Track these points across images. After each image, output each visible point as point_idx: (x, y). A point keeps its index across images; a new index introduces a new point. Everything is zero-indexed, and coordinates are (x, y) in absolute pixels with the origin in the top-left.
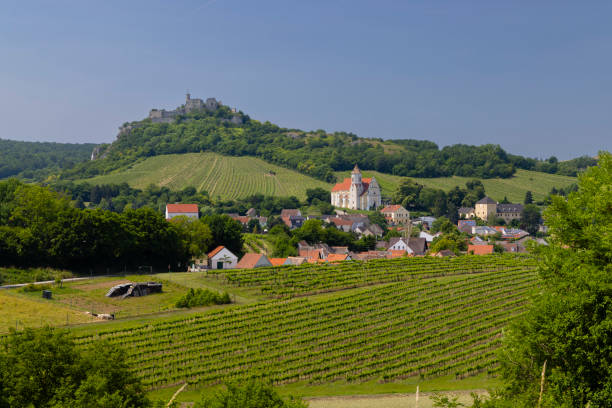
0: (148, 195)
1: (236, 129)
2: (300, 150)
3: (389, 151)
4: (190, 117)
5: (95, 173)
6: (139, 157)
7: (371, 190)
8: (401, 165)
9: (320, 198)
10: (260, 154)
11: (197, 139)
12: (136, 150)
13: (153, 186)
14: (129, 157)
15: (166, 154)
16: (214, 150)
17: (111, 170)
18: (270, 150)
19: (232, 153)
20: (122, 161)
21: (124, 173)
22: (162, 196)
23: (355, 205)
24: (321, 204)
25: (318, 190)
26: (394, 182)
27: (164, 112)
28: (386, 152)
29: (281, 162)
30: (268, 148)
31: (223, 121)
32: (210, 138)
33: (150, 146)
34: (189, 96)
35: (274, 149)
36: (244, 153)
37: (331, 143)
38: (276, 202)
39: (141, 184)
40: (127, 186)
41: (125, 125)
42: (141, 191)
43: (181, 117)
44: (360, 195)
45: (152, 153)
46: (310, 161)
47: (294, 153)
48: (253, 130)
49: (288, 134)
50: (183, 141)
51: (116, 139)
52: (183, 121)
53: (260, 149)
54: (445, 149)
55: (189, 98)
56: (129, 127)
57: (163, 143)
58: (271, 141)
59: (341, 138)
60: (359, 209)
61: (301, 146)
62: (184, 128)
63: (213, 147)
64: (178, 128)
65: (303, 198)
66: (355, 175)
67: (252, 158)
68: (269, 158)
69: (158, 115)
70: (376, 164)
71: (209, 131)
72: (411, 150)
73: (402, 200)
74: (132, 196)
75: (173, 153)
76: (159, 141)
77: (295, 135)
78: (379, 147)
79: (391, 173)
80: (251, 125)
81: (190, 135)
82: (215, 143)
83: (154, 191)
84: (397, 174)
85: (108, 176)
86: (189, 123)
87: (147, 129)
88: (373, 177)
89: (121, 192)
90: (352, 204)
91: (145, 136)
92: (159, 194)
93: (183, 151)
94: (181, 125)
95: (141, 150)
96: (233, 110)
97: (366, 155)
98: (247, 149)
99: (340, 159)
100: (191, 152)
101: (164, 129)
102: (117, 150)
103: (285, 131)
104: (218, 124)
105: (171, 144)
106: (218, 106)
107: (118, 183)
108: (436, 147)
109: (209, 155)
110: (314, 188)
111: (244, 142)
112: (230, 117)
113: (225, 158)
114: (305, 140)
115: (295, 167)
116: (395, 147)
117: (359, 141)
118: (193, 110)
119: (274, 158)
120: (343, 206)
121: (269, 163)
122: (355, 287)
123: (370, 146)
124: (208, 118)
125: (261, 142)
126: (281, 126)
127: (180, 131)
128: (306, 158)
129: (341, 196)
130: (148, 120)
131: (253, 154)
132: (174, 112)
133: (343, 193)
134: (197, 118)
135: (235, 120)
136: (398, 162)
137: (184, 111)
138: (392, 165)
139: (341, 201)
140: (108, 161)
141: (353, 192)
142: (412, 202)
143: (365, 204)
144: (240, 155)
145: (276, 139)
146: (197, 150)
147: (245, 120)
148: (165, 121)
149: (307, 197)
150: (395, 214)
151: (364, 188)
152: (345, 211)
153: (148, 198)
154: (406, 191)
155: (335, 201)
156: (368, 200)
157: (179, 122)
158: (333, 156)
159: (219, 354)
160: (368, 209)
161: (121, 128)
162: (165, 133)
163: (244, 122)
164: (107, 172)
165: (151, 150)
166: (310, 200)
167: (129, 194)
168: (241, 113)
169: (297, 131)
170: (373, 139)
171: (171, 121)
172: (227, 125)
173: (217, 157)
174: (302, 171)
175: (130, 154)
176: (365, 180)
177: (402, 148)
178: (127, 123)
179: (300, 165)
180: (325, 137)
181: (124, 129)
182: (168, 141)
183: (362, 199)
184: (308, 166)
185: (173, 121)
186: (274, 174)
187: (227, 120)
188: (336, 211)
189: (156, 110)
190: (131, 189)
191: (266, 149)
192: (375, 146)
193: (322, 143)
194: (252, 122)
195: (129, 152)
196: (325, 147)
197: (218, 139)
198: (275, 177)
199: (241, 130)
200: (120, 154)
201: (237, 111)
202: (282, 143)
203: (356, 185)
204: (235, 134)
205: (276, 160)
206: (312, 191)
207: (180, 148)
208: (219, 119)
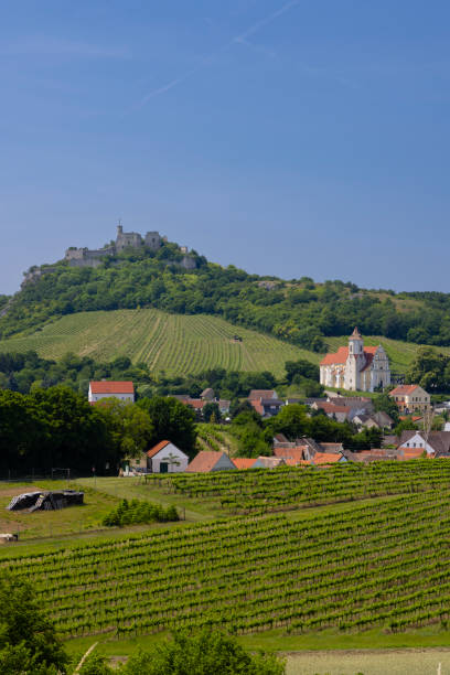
0: (64, 368)
1: (187, 276)
2: (277, 306)
3: (402, 309)
4: (123, 259)
6: (51, 314)
7: (376, 364)
8: (419, 329)
9: (303, 373)
10: (221, 312)
11: (132, 290)
12: (48, 305)
13: (70, 356)
14: (37, 315)
15: (87, 311)
16: (155, 306)
17: (14, 332)
18: (234, 306)
19: (181, 309)
20: (27, 321)
21: (31, 337)
22: (83, 370)
23: (353, 385)
24: (306, 382)
25: (302, 362)
26: (409, 352)
27: (86, 252)
28: (399, 309)
29: (249, 324)
30: (232, 303)
31: (169, 265)
32: (150, 289)
33: (67, 299)
34: (121, 227)
35: (241, 305)
36: (199, 310)
37: (319, 296)
38: (242, 379)
39: (54, 353)
40: (36, 356)
41: (32, 270)
42: (54, 363)
43: (110, 258)
44: (361, 370)
45: (69, 310)
46: (290, 322)
47: (269, 310)
48: (212, 277)
49: (261, 283)
50: (112, 292)
51: (19, 289)
52: (113, 264)
53: (221, 305)
55: (121, 231)
56: (38, 273)
57: (85, 296)
58: (236, 293)
59: (335, 289)
60: (358, 390)
61: (278, 300)
62: (114, 275)
63: (155, 300)
64: (106, 274)
65: (280, 375)
66: (353, 342)
67: (210, 318)
68: (233, 317)
69: (79, 255)
70: (385, 326)
71: (149, 278)
72: (435, 307)
73: (420, 378)
74: (42, 370)
75: (98, 309)
76: (80, 292)
77: (271, 284)
78: (389, 302)
79: (405, 339)
80: (208, 270)
81: (122, 284)
82: (157, 295)
83: (72, 362)
84: (413, 341)
86: (122, 268)
87: (64, 275)
88: (379, 346)
89: (27, 364)
90: (349, 383)
91: (59, 285)
92: (79, 368)
93: (113, 306)
94: (110, 270)
95: (54, 304)
96: (183, 249)
97: (370, 314)
98: (203, 304)
99: (333, 319)
100: (124, 307)
101: (87, 275)
102: (20, 304)
103: (256, 278)
104: (162, 268)
105: (96, 297)
106: (163, 243)
107: (24, 350)
109: (149, 313)
110: (295, 360)
111: (198, 294)
112: (179, 259)
113: (172, 317)
114: (284, 291)
115: (269, 330)
116: (411, 302)
117: (360, 294)
118: (128, 249)
119: (240, 317)
120: (337, 386)
121: (234, 324)
122: (352, 500)
123: (377, 301)
124: (149, 260)
125: (222, 295)
126: (251, 273)
127: (108, 278)
128: (286, 317)
129: (333, 372)
130: (64, 263)
131: (211, 311)
132: (100, 252)
133: (337, 368)
134: (132, 260)
135: (185, 263)
136: (415, 323)
137: (114, 250)
138: (406, 329)
139: (334, 378)
140: (9, 319)
141: (351, 367)
142: (433, 380)
143: (368, 382)
144: (193, 313)
145: (243, 290)
146: (131, 306)
147: (200, 263)
148: (87, 264)
149: (286, 373)
150: (410, 397)
151: (366, 361)
152: (339, 393)
153: (64, 372)
154: (425, 365)
155: (326, 378)
156: (372, 377)
157: (107, 266)
158: (323, 316)
159: (162, 590)
160: (372, 390)
161: (25, 274)
162: (87, 281)
163: (198, 266)
164: (7, 336)
165: (68, 305)
166: (289, 377)
167: (38, 367)
168: (194, 253)
169: (273, 279)
170: (381, 292)
171: (96, 265)
172: (174, 271)
173: (160, 315)
174: (280, 336)
175: (39, 311)
176: (368, 350)
177: (420, 304)
178: (35, 267)
179: (277, 327)
180: (312, 288)
181: (31, 275)
182: (92, 292)
183: (364, 375)
184: (289, 328)
185: (99, 264)
186: (241, 339)
187: (175, 263)
188: (326, 392)
189: (76, 249)
190: (40, 360)
191: (229, 305)
192: (383, 301)
193: (308, 297)
194: (209, 266)
195: (37, 307)
196: (312, 302)
197: (161, 290)
198: (241, 344)
199: (194, 277)
200: (26, 310)
201: (189, 251)
202: (252, 296)
203: (356, 356)
204: (185, 283)
205: (243, 320)
206: (294, 365)
207: (109, 303)
208: (163, 262)
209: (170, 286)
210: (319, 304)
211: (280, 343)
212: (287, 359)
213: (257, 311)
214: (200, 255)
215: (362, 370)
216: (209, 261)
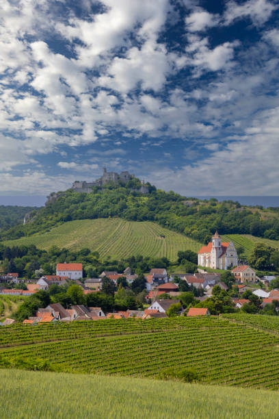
0: (50, 255)
1: (142, 198)
2: (190, 216)
4: (105, 188)
5: (21, 235)
6: (58, 221)
7: (228, 253)
8: (271, 230)
9: (189, 259)
10: (157, 220)
11: (107, 207)
12: (57, 216)
13: (55, 248)
14: (49, 222)
15: (80, 219)
16: (120, 216)
17: (34, 232)
18: (165, 216)
19: (135, 218)
20: (43, 225)
21: (42, 236)
22: (61, 257)
23: (215, 265)
24: (187, 263)
25: (188, 252)
27: (84, 183)
28: (262, 218)
29: (172, 227)
30: (163, 215)
31: (132, 191)
32: (118, 206)
33: (68, 212)
34: (105, 169)
35: (169, 215)
36: (145, 219)
37: (217, 210)
39: (46, 247)
40: (35, 248)
41: (52, 195)
42: (45, 252)
43: (97, 187)
44: (219, 257)
45: (69, 219)
46: (194, 226)
47: (185, 219)
48: (156, 198)
49: (185, 202)
50: (95, 208)
52: (99, 191)
53: (158, 216)
55: (105, 171)
56: (55, 196)
57: (79, 210)
58: (168, 209)
59: (227, 205)
60: (218, 268)
61: (192, 213)
62: (98, 197)
63: (120, 213)
64: (94, 197)
65: (174, 259)
66: (215, 240)
67: (150, 223)
68: (164, 223)
69: (80, 186)
70: (251, 228)
71: (119, 199)
73: (255, 261)
74: (37, 256)
75: (86, 218)
76: (77, 208)
77: (191, 203)
78: (257, 214)
79: (262, 237)
80: (156, 194)
81: (102, 203)
82: (121, 210)
83: (55, 251)
85: (30, 238)
86: (104, 193)
87: (69, 197)
88: (231, 242)
89: (29, 252)
90: (213, 265)
91: (66, 204)
92: (58, 255)
93: (95, 217)
94: (96, 195)
95: (60, 215)
96: (142, 182)
97: (244, 221)
98: (147, 215)
99: (220, 224)
100: (101, 217)
101: (83, 198)
102: (42, 215)
103: (184, 199)
104: (128, 193)
105: (85, 211)
106: (131, 178)
109: (114, 220)
110: (184, 250)
111: (145, 209)
112: (138, 188)
113: (128, 223)
114: (198, 208)
115: (182, 231)
116: (270, 213)
117: (242, 209)
118: (109, 182)
119: (167, 223)
120: (207, 266)
121: (163, 227)
123: (250, 213)
124: (120, 189)
125: (160, 209)
126: (182, 195)
127: (94, 199)
128: (192, 223)
129: (205, 257)
130: (71, 191)
131: (152, 219)
132: (94, 183)
133: (207, 255)
134: (110, 189)
135: (142, 190)
136: (269, 227)
137: (101, 182)
138: (264, 230)
139: (205, 261)
140: (33, 225)
141: (213, 254)
142: (263, 263)
143: (223, 264)
144: (141, 221)
145: (173, 207)
146: (105, 217)
147: (151, 189)
148: (84, 191)
149: (178, 258)
151: (222, 251)
152: (205, 270)
153: (50, 257)
154: (259, 253)
155: (201, 262)
156: (226, 261)
157: (95, 192)
158: (215, 222)
160: (226, 269)
161: (48, 197)
162: (82, 202)
163: (150, 192)
164: (30, 235)
165: (69, 216)
166: (179, 261)
167: (35, 254)
168: (148, 184)
170: (254, 207)
171: (89, 191)
172: (135, 195)
173: (121, 221)
174: (188, 235)
175: (51, 219)
176: (224, 244)
178: (54, 193)
179: (187, 230)
180: (215, 205)
181: (51, 198)
182: (83, 208)
183: (221, 260)
184: (192, 230)
185: (92, 191)
186: (164, 237)
187: (136, 190)
188: (198, 269)
189: (78, 182)
190: (37, 250)
191: (162, 216)
192: (254, 213)
193: (210, 210)
194: (157, 192)
195: (50, 217)
196: (213, 214)
197: (124, 207)
198: (164, 240)
199: (146, 199)
200: (44, 220)
201: (146, 183)
202: (177, 210)
203: (216, 248)
204: (140, 202)
205: (169, 225)
206: (183, 253)
207: (92, 214)
208: (129, 189)
209: (131, 204)
210: (216, 215)
211: (187, 239)
212: (181, 250)
213: (176, 218)
214: (152, 185)
215: (220, 257)
216: (157, 189)
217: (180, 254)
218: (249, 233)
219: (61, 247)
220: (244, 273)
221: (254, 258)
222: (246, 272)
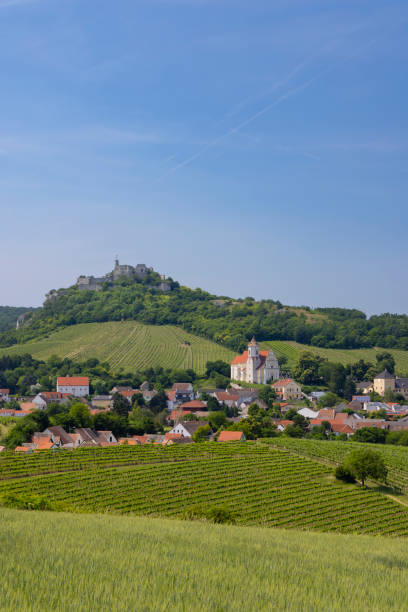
0: (49, 366)
1: (162, 296)
2: (221, 319)
3: (310, 321)
4: (117, 284)
5: (13, 342)
6: (58, 325)
7: (268, 363)
8: (320, 336)
9: (220, 371)
10: (181, 323)
11: (120, 307)
12: (57, 318)
13: (55, 357)
14: (48, 326)
15: (87, 322)
16: (135, 319)
17: (29, 339)
18: (190, 318)
19: (153, 322)
20: (40, 330)
21: (38, 343)
22: (63, 368)
24: (218, 377)
25: (219, 362)
27: (92, 279)
28: (308, 321)
29: (199, 332)
30: (189, 317)
31: (150, 288)
32: (132, 307)
33: (71, 314)
34: (117, 261)
35: (195, 318)
36: (166, 322)
37: (254, 311)
38: (172, 375)
39: (44, 357)
40: (30, 357)
41: (51, 293)
42: (43, 363)
43: (107, 284)
44: (256, 368)
45: (73, 322)
46: (226, 331)
47: (214, 322)
48: (180, 297)
49: (215, 302)
50: (105, 309)
51: (42, 306)
52: (110, 288)
53: (181, 318)
54: (371, 318)
55: (117, 264)
56: (56, 294)
57: (84, 312)
58: (195, 309)
59: (266, 305)
60: (255, 383)
61: (223, 314)
62: (108, 296)
63: (136, 315)
64: (102, 295)
66: (252, 348)
67: (173, 327)
68: (189, 328)
69: (85, 282)
70: (295, 334)
71: (134, 298)
72: (335, 319)
73: (301, 374)
74: (32, 368)
75: (94, 322)
76: (82, 309)
77: (222, 302)
78: (303, 316)
79: (309, 343)
80: (179, 292)
81: (114, 303)
82: (137, 311)
83: (56, 362)
84: (315, 345)
85: (25, 345)
86: (116, 290)
87: (73, 296)
88: (272, 350)
89: (23, 363)
90: (250, 379)
91: (69, 304)
92: (59, 366)
93: (105, 319)
94: (107, 292)
95: (62, 318)
96: (162, 277)
97: (286, 324)
98: (168, 318)
99: (257, 328)
100: (112, 320)
101: (90, 296)
102: (39, 318)
103: (215, 298)
104: (145, 291)
105: (93, 312)
106: (149, 272)
107: (20, 353)
108: (363, 316)
109: (129, 324)
110: (214, 361)
111: (166, 311)
112: (158, 285)
113: (145, 327)
114: (231, 308)
115: (211, 337)
116: (318, 316)
117: (284, 310)
118: (122, 277)
119: (193, 327)
120: (242, 379)
121: (188, 332)
123: (294, 315)
124: (135, 285)
125: (185, 310)
126: (212, 294)
127: (104, 298)
128: (224, 328)
129: (239, 369)
130: (75, 288)
131: (175, 322)
132: (102, 279)
133: (241, 366)
134: (124, 285)
135: (162, 287)
136: (317, 332)
137: (112, 278)
138: (311, 336)
139: (240, 374)
140: (28, 329)
141: (250, 365)
142: (310, 376)
143: (262, 378)
144: (161, 324)
145: (200, 307)
146: (117, 319)
147: (174, 286)
148: (91, 288)
149: (206, 370)
151: (260, 361)
152: (240, 385)
153: (49, 370)
154: (305, 364)
155: (234, 374)
156: (265, 373)
157: (105, 289)
158: (252, 326)
160: (265, 383)
161: (47, 296)
162: (89, 301)
163: (172, 289)
164: (24, 342)
165: (72, 319)
167: (30, 365)
168: (170, 279)
169: (225, 298)
170: (299, 308)
171: (97, 288)
172: (153, 292)
173: (136, 325)
174: (218, 341)
175: (51, 323)
176: (263, 353)
177: (325, 317)
178: (54, 290)
179: (217, 335)
180: (251, 305)
181: (50, 296)
182: (90, 309)
183: (259, 371)
184: (224, 336)
185: (101, 288)
186: (189, 344)
187: (155, 287)
188: (231, 384)
189: (84, 277)
190: (33, 360)
191: (186, 318)
192: (299, 315)
193: (245, 312)
194: (181, 289)
195: (50, 320)
196: (248, 316)
197: (141, 307)
198: (189, 348)
199: (167, 297)
200: (41, 323)
201: (166, 278)
202: (206, 311)
203: (253, 358)
204: (159, 302)
205: (195, 329)
206: (212, 364)
207: (101, 317)
208: (146, 286)
209: (148, 304)
210: (253, 317)
211: (217, 347)
212: (210, 360)
213: (204, 322)
214: (174, 281)
215: (258, 368)
216: (181, 285)
217: (209, 365)
218: (292, 339)
219: (63, 357)
220: (287, 388)
221: (299, 370)
222: (289, 387)
